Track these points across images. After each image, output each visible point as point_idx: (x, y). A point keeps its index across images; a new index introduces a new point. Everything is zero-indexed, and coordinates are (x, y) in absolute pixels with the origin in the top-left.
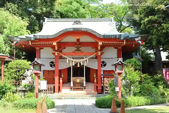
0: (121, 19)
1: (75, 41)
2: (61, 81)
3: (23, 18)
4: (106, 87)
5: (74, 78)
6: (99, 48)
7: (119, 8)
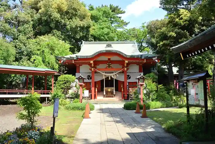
0: (142, 41)
1: (107, 60)
2: (96, 90)
3: (65, 42)
4: (131, 95)
5: (106, 88)
6: (125, 65)
7: (140, 32)
